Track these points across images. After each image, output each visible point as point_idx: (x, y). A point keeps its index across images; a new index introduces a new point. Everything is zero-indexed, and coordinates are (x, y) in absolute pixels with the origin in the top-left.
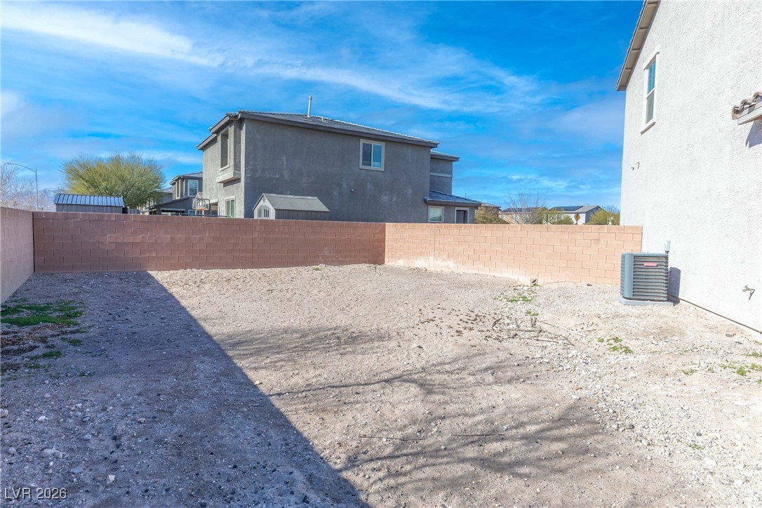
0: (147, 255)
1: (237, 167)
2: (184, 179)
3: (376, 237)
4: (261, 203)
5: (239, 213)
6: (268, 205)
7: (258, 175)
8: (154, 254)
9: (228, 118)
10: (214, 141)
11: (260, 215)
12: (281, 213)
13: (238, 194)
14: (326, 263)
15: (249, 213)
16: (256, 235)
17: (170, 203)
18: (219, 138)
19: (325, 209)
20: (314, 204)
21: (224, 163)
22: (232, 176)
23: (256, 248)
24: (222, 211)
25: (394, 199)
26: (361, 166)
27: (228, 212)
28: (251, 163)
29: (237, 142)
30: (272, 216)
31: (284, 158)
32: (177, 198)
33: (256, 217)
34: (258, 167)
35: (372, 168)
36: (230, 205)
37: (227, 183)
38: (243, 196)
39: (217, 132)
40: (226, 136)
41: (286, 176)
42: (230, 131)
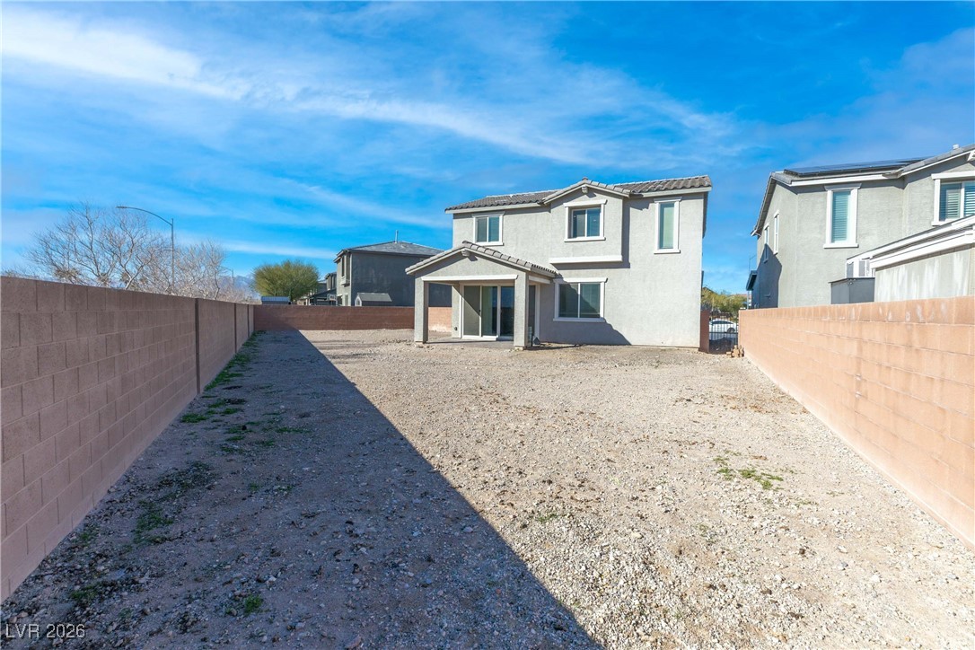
1: (348, 277)
2: (330, 276)
4: (358, 297)
5: (349, 305)
6: (359, 299)
7: (358, 282)
9: (343, 252)
10: (340, 260)
12: (364, 303)
13: (349, 292)
14: (387, 328)
15: (353, 303)
17: (322, 294)
19: (389, 299)
20: (386, 297)
21: (343, 275)
22: (346, 283)
27: (345, 304)
28: (355, 274)
29: (348, 264)
30: (361, 305)
31: (373, 272)
32: (327, 290)
33: (355, 305)
34: (359, 278)
36: (347, 298)
37: (345, 286)
38: (351, 293)
39: (341, 255)
40: (343, 259)
41: (375, 281)
42: (345, 257)
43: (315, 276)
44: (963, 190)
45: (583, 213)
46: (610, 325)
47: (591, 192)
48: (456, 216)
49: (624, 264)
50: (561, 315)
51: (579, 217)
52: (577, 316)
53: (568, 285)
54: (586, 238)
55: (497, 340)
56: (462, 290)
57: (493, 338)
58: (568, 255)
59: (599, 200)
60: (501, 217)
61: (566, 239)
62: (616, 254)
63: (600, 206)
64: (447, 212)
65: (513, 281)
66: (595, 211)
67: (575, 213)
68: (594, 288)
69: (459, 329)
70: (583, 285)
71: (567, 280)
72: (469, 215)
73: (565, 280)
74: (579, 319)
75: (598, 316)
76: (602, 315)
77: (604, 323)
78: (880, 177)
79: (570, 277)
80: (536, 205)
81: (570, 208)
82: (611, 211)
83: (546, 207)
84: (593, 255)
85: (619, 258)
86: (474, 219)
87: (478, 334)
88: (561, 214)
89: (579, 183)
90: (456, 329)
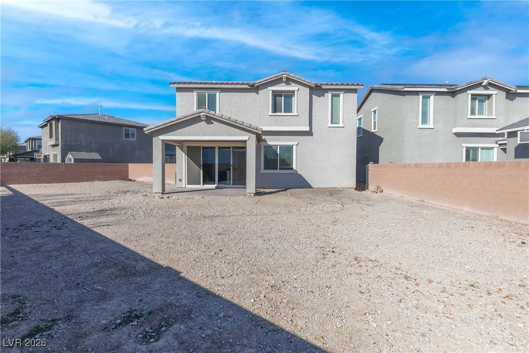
0: (6, 178)
1: (57, 139)
2: (33, 139)
3: (124, 169)
4: (68, 156)
5: (59, 161)
6: (70, 157)
7: (68, 143)
8: (10, 178)
9: (51, 118)
10: (46, 125)
11: (68, 161)
12: (76, 160)
13: (58, 151)
14: (99, 180)
15: (63, 160)
16: (62, 169)
17: (23, 153)
18: (48, 125)
19: (100, 158)
20: (96, 156)
21: (51, 137)
22: (54, 143)
23: (63, 174)
24: (52, 160)
25: (142, 153)
26: (124, 139)
27: (54, 161)
28: (64, 138)
29: (57, 128)
30: (73, 162)
31: (82, 135)
32: (29, 150)
33: (66, 162)
34: (68, 140)
35: (130, 139)
36: (55, 156)
37: (53, 146)
38: (60, 152)
39: (48, 122)
40: (51, 124)
41: (84, 143)
42: (54, 122)
43: (15, 139)
44: (477, 101)
45: (281, 96)
46: (300, 175)
47: (289, 81)
48: (179, 90)
49: (309, 133)
50: (265, 168)
51: (278, 98)
52: (277, 169)
53: (270, 146)
54: (283, 114)
55: (217, 188)
56: (185, 149)
57: (214, 186)
58: (272, 125)
59: (293, 87)
60: (218, 94)
61: (270, 113)
62: (306, 126)
63: (293, 92)
64: (171, 86)
65: (245, 141)
66: (289, 95)
67: (276, 95)
68: (289, 149)
69: (183, 181)
70: (281, 147)
71: (270, 143)
72: (191, 90)
73: (268, 143)
74: (278, 171)
75: (292, 169)
76: (294, 168)
77: (296, 173)
78: (445, 90)
79: (272, 141)
80: (247, 86)
81: (273, 91)
82: (301, 96)
83: (255, 89)
84: (289, 126)
85: (307, 129)
86: (195, 94)
87: (200, 184)
88: (267, 95)
89: (281, 73)
90: (181, 180)
